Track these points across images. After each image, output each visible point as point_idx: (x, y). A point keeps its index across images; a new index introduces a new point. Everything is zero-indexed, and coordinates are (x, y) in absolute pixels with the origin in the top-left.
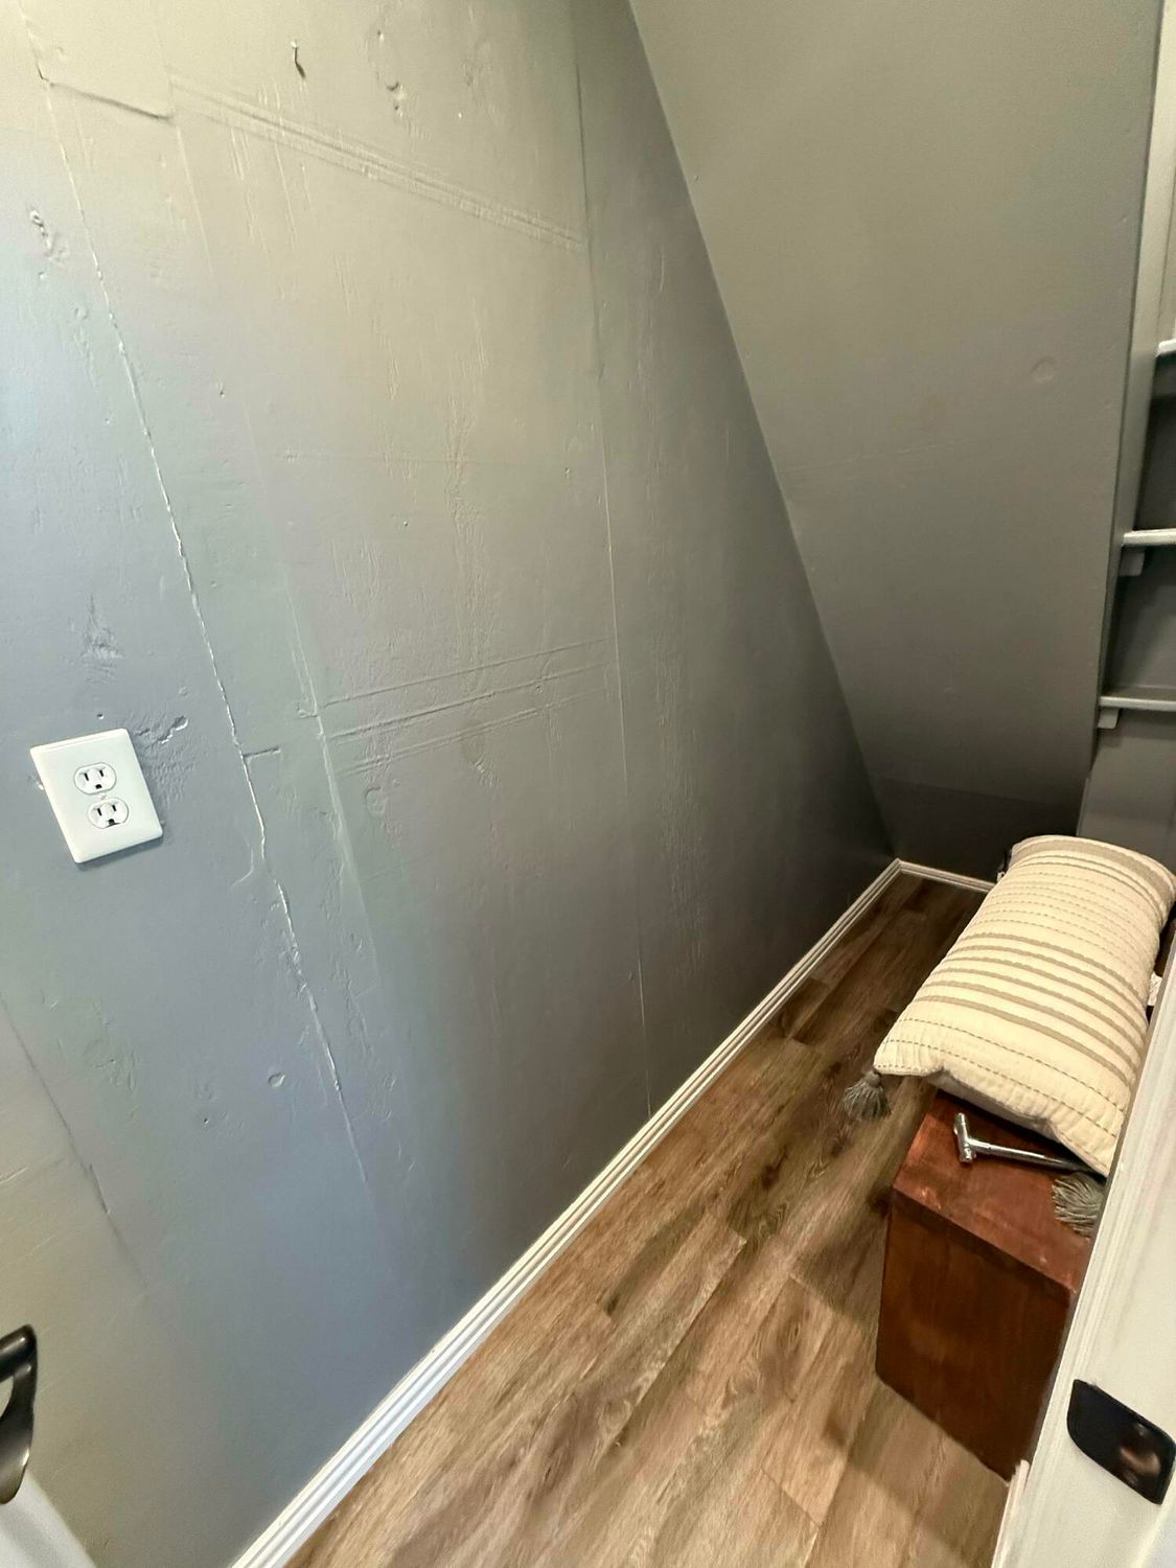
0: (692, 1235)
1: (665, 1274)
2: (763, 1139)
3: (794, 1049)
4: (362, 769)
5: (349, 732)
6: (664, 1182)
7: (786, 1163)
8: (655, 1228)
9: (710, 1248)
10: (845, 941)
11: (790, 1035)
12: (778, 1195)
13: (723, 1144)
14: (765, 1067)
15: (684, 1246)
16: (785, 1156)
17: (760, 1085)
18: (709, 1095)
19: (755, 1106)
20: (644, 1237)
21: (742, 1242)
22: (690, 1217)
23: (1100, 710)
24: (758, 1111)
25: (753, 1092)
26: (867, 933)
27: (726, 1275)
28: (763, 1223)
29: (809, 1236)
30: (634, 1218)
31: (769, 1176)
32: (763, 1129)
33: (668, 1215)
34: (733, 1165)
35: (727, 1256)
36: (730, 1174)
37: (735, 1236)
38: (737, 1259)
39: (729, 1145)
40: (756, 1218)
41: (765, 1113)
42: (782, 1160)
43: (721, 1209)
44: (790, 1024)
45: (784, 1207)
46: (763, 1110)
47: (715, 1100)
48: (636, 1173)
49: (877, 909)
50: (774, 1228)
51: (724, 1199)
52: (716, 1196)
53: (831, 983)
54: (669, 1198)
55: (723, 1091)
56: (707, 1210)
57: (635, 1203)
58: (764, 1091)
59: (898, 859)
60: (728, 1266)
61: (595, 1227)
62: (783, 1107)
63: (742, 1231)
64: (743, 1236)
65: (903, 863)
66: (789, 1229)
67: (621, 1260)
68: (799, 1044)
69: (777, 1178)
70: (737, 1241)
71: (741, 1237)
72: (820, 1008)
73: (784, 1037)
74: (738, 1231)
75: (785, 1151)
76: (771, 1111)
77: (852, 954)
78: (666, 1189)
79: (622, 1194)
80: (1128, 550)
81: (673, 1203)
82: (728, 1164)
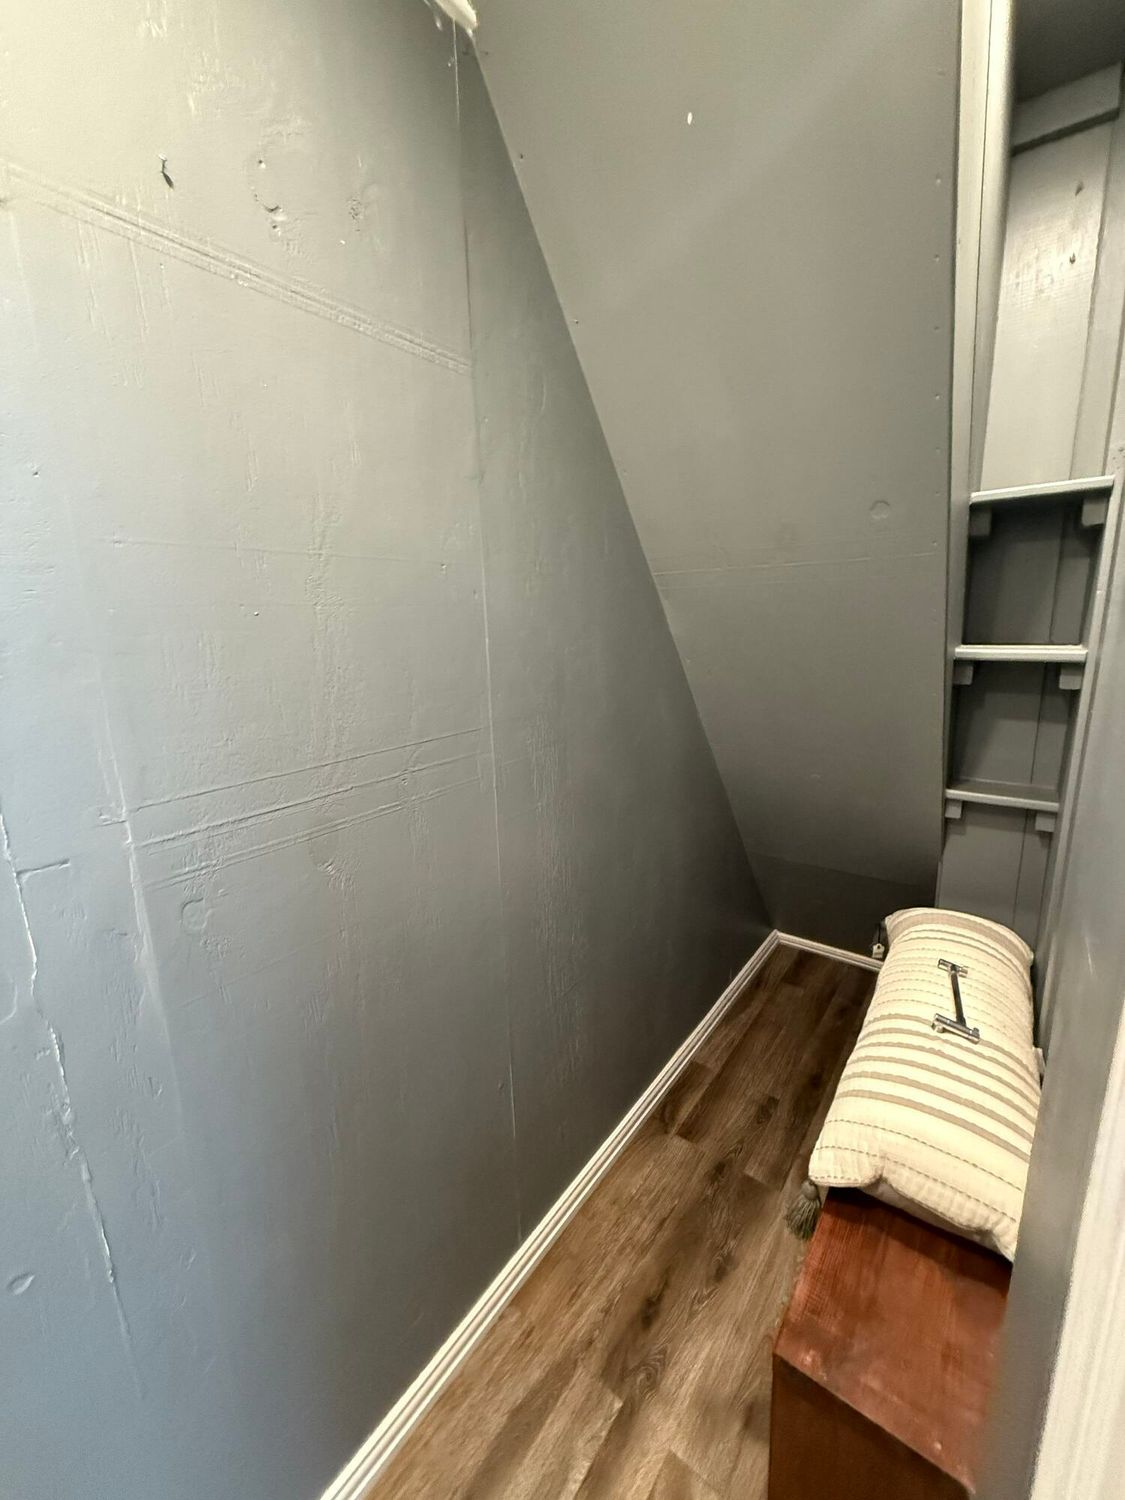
0: (561, 1400)
1: (527, 1461)
2: (642, 1263)
3: (677, 1147)
4: (178, 879)
5: (166, 837)
6: (534, 1327)
7: (668, 1292)
8: (520, 1393)
9: (582, 1416)
10: (728, 1019)
11: (674, 1130)
12: (659, 1336)
13: (601, 1273)
14: (646, 1171)
15: (552, 1415)
16: (666, 1284)
17: (642, 1195)
18: (586, 1208)
19: (636, 1221)
20: (506, 1408)
21: (618, 1405)
22: (561, 1374)
23: (947, 802)
24: (639, 1227)
25: (634, 1202)
26: (749, 1010)
27: (598, 1454)
28: (642, 1376)
29: (691, 1391)
30: (496, 1381)
31: (649, 1312)
32: (644, 1250)
33: (536, 1375)
34: (610, 1301)
35: (600, 1426)
36: (606, 1311)
37: (610, 1396)
38: (610, 1432)
39: (608, 1272)
40: (633, 1370)
41: (647, 1228)
42: (663, 1290)
43: (595, 1361)
44: (673, 1118)
45: (663, 1352)
46: (645, 1225)
47: (594, 1215)
48: (502, 1317)
49: (757, 982)
50: (653, 1383)
51: (599, 1345)
52: (590, 1342)
53: (714, 1067)
54: (538, 1350)
55: (601, 1203)
56: (580, 1363)
57: (498, 1359)
58: (645, 1201)
59: (775, 931)
60: (602, 1441)
61: (449, 1398)
62: (664, 1220)
63: (617, 1390)
64: (620, 1397)
65: (781, 935)
66: (670, 1380)
67: (478, 1444)
68: (684, 1141)
69: (657, 1313)
70: (611, 1405)
71: (617, 1399)
72: (703, 1098)
73: (666, 1132)
74: (613, 1391)
75: (666, 1276)
76: (653, 1225)
77: (735, 1034)
78: (535, 1336)
79: (485, 1347)
80: (960, 663)
81: (541, 1357)
82: (604, 1299)
